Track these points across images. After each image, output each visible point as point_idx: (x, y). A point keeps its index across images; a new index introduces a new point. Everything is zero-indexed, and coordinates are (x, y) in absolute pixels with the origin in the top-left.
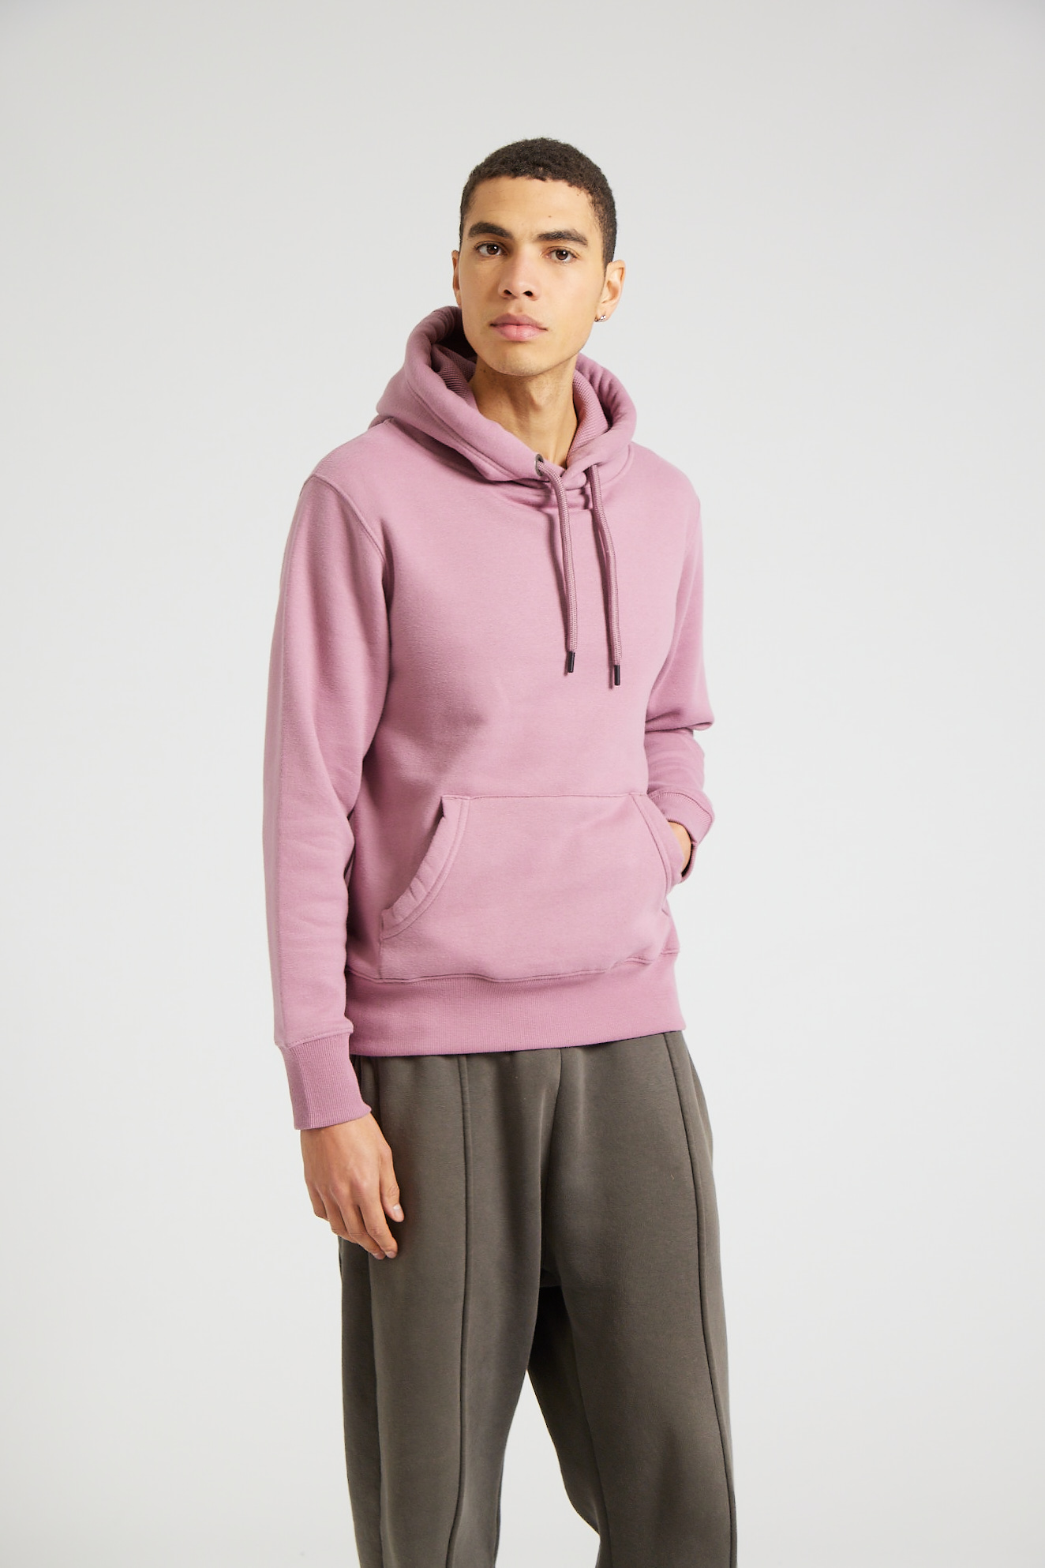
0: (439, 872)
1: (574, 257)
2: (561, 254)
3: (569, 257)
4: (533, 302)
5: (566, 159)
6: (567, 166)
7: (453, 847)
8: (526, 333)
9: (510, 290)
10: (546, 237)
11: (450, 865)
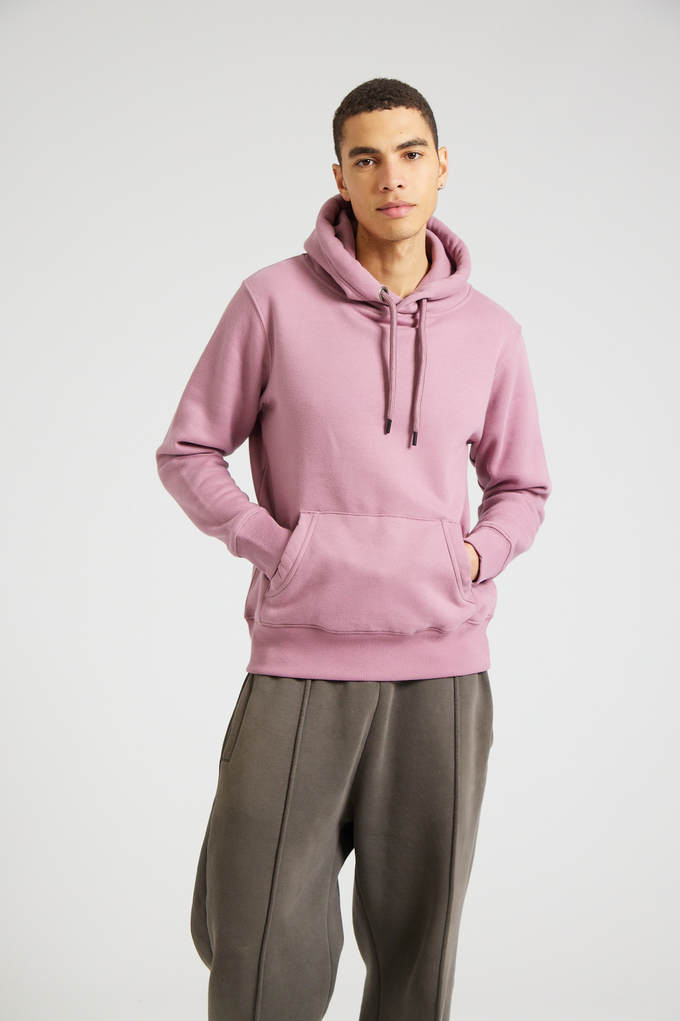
0: (294, 558)
1: (420, 154)
2: (411, 155)
3: (417, 156)
4: (403, 191)
5: (399, 91)
6: (401, 96)
7: (303, 543)
8: (403, 211)
9: (387, 187)
10: (402, 147)
11: (302, 555)
